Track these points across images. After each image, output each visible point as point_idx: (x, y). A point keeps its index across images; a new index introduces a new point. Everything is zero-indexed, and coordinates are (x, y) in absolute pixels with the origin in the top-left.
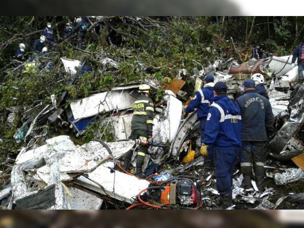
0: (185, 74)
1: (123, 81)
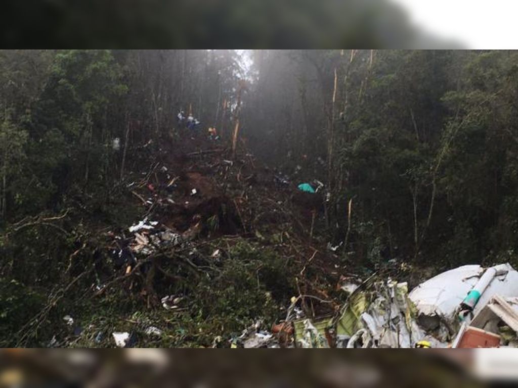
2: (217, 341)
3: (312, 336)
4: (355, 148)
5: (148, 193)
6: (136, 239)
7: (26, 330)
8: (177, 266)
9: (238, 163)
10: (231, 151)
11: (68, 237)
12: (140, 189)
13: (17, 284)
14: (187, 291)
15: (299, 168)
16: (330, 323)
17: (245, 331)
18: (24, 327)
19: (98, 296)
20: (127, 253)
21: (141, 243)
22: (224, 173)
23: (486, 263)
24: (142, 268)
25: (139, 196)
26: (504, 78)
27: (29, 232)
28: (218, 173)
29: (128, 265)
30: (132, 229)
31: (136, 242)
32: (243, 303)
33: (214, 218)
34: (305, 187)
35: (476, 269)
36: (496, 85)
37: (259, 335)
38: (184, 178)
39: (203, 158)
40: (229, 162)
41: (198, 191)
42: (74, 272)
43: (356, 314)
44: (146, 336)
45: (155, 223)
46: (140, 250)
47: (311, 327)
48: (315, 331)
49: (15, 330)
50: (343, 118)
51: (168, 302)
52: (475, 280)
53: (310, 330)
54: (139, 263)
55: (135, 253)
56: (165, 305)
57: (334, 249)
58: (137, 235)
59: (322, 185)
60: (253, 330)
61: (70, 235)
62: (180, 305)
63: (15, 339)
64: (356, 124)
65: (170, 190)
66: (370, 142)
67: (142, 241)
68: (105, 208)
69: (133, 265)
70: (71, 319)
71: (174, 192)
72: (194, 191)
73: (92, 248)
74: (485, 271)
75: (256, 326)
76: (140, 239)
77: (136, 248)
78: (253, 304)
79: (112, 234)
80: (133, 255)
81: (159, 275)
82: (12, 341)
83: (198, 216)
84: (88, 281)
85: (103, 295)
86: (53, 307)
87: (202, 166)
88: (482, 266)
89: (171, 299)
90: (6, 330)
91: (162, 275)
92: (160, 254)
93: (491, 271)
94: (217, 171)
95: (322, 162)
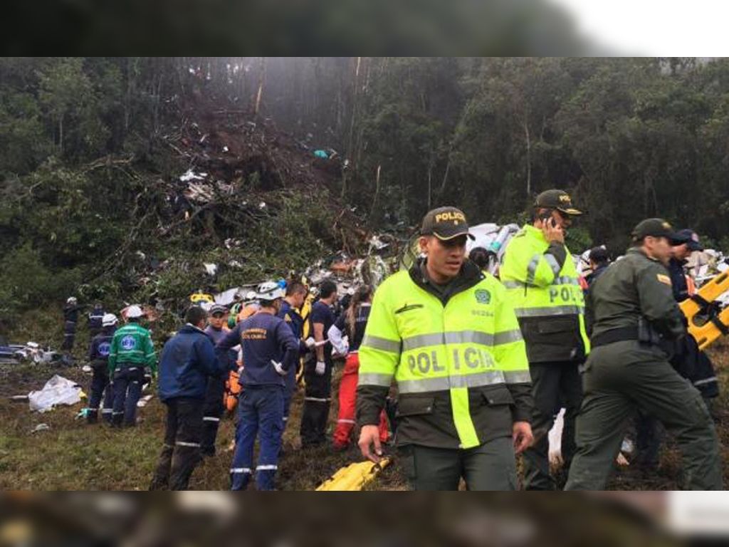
0: (293, 273)
1: (250, 280)
2: (292, 274)
3: (383, 268)
4: (377, 120)
5: (183, 146)
6: (190, 188)
7: (112, 259)
8: (234, 214)
9: (260, 125)
10: (254, 113)
11: (131, 181)
12: (175, 142)
13: (101, 218)
14: (247, 235)
15: (310, 135)
16: (394, 260)
17: (309, 268)
18: (109, 257)
19: (163, 236)
20: (184, 200)
21: (196, 192)
22: (251, 133)
23: (501, 222)
24: (201, 214)
25: (176, 148)
26: (518, 69)
27: (102, 172)
28: (245, 133)
29: (185, 211)
30: (183, 178)
31: (190, 191)
32: (301, 247)
33: (256, 175)
34: (321, 153)
35: (493, 226)
36: (510, 75)
37: (322, 271)
38: (213, 135)
39: (228, 118)
40: (253, 124)
41: (229, 148)
42: (141, 213)
43: (414, 253)
44: (231, 267)
45: (205, 175)
46: (196, 197)
47: (381, 261)
48: (384, 265)
49: (102, 259)
50: (365, 93)
51: (231, 244)
52: (495, 235)
53: (380, 264)
54: (197, 211)
55: (191, 200)
56: (228, 247)
57: (353, 210)
58: (191, 184)
59: (335, 153)
60: (316, 267)
61: (133, 179)
62: (242, 246)
63: (103, 267)
64: (380, 98)
65: (203, 145)
66: (392, 115)
67: (196, 189)
68: (149, 157)
69: (191, 211)
70: (143, 255)
71: (207, 148)
72: (226, 149)
73: (152, 193)
74: (501, 228)
75: (319, 264)
76: (193, 188)
77: (192, 196)
78: (308, 248)
79: (164, 182)
80: (190, 202)
81: (218, 221)
82: (100, 268)
83: (240, 171)
84: (153, 222)
85: (168, 235)
86: (132, 242)
87: (228, 125)
88: (498, 225)
89: (233, 241)
90: (94, 259)
91: (222, 221)
92: (221, 202)
93: (506, 228)
94: (243, 131)
95: (332, 132)
